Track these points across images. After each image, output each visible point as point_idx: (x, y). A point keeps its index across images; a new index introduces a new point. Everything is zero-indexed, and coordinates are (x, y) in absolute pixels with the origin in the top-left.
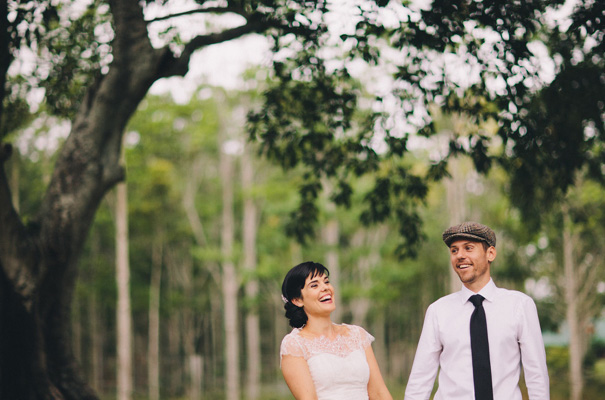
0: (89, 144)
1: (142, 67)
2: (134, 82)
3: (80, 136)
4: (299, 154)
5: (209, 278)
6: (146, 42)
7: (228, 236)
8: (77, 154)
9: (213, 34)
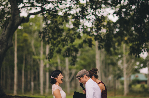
0: (5, 38)
1: (17, 21)
2: (16, 24)
3: (3, 36)
4: (50, 41)
5: (37, 63)
6: (18, 15)
7: (42, 53)
8: (2, 40)
9: (34, 13)
